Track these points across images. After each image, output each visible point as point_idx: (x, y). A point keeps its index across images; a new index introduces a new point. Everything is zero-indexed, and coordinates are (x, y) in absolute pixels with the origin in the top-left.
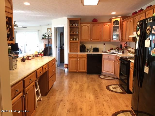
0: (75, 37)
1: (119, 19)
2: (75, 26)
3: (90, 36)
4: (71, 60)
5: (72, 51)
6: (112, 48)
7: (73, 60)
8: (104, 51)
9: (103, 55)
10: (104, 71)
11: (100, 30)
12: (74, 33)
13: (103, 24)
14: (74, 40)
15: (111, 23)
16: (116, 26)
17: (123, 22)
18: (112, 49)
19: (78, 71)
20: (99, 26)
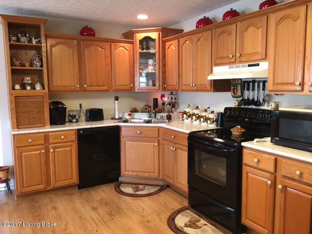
0: (28, 78)
1: (154, 35)
2: (27, 43)
3: (78, 76)
4: (24, 154)
5: (24, 125)
6: (136, 109)
7: (33, 153)
8: (117, 117)
9: (123, 129)
10: (127, 173)
11: (106, 59)
12: (25, 66)
13: (113, 44)
14: (28, 88)
15: (132, 43)
16: (145, 51)
17: (164, 42)
18: (135, 111)
19: (53, 185)
20: (103, 50)
